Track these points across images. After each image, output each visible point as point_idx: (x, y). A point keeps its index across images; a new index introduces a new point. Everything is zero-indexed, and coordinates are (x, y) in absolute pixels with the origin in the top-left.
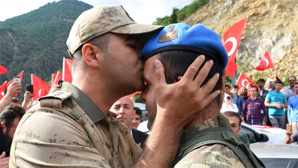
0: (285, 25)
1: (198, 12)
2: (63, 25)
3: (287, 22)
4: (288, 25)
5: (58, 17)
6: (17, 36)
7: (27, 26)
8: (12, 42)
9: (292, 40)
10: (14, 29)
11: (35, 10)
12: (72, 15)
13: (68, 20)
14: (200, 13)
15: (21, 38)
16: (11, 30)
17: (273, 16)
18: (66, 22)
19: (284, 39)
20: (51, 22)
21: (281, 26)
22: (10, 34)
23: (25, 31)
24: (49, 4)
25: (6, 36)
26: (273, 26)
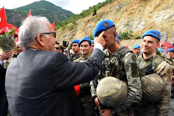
0: (141, 17)
1: (101, 9)
2: (41, 11)
3: (142, 16)
4: (143, 17)
5: (39, 7)
6: (22, 15)
7: (26, 11)
8: (20, 17)
9: (145, 23)
10: (21, 12)
11: (29, 5)
12: (45, 7)
13: (43, 9)
14: (102, 9)
15: (24, 16)
16: (20, 13)
17: (137, 14)
18: (42, 10)
19: (142, 22)
20: (36, 10)
21: (140, 17)
22: (19, 14)
23: (26, 13)
24: (35, 2)
25: (18, 15)
26: (137, 17)
